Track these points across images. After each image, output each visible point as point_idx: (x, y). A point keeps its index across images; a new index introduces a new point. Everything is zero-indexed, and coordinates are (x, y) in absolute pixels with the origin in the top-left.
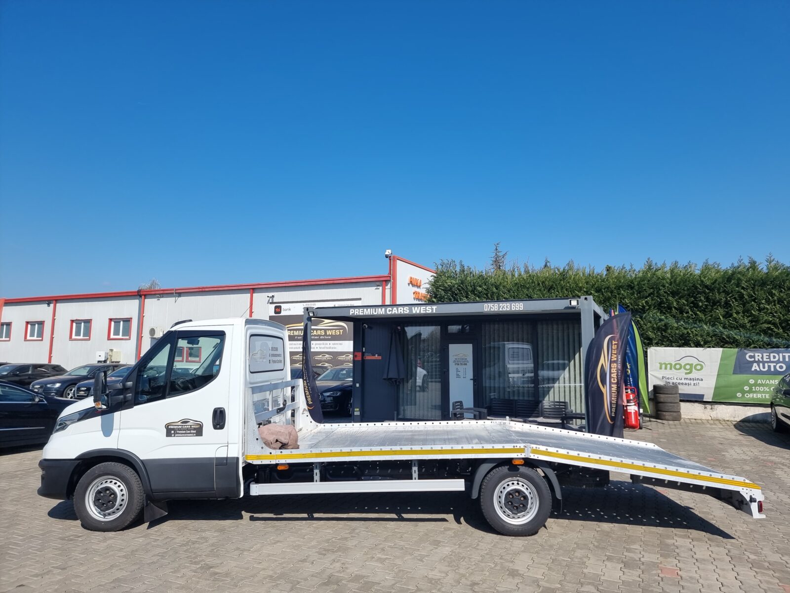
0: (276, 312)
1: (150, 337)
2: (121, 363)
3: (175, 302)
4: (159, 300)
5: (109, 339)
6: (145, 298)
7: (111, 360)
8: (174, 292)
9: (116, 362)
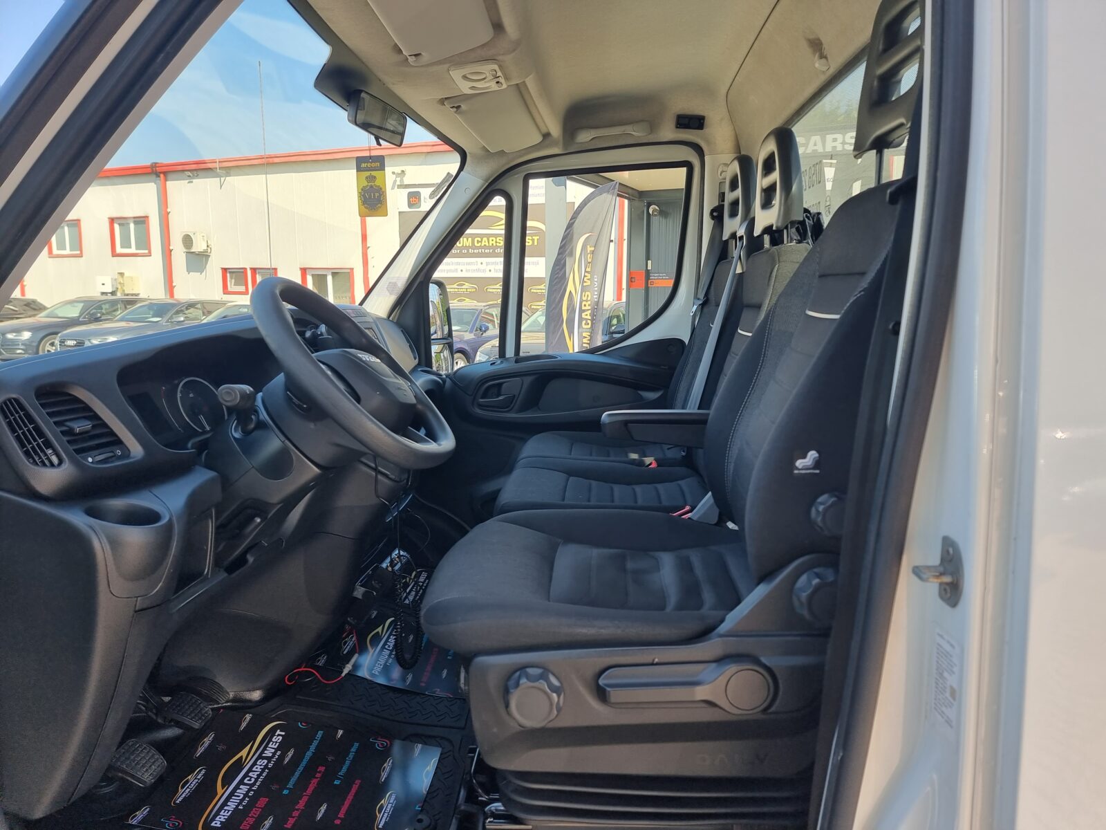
0: (410, 205)
1: (185, 250)
2: (141, 296)
3: (221, 187)
4: (192, 182)
5: (114, 254)
6: (166, 180)
7: (124, 291)
8: (217, 165)
9: (132, 295)
